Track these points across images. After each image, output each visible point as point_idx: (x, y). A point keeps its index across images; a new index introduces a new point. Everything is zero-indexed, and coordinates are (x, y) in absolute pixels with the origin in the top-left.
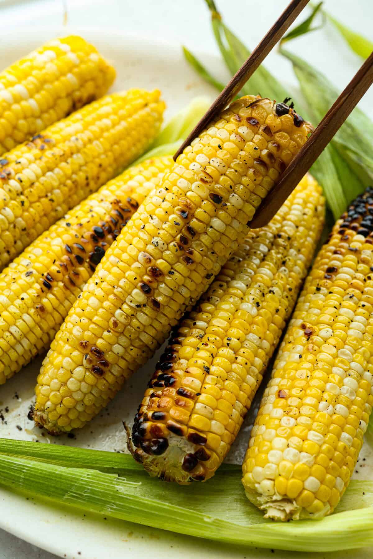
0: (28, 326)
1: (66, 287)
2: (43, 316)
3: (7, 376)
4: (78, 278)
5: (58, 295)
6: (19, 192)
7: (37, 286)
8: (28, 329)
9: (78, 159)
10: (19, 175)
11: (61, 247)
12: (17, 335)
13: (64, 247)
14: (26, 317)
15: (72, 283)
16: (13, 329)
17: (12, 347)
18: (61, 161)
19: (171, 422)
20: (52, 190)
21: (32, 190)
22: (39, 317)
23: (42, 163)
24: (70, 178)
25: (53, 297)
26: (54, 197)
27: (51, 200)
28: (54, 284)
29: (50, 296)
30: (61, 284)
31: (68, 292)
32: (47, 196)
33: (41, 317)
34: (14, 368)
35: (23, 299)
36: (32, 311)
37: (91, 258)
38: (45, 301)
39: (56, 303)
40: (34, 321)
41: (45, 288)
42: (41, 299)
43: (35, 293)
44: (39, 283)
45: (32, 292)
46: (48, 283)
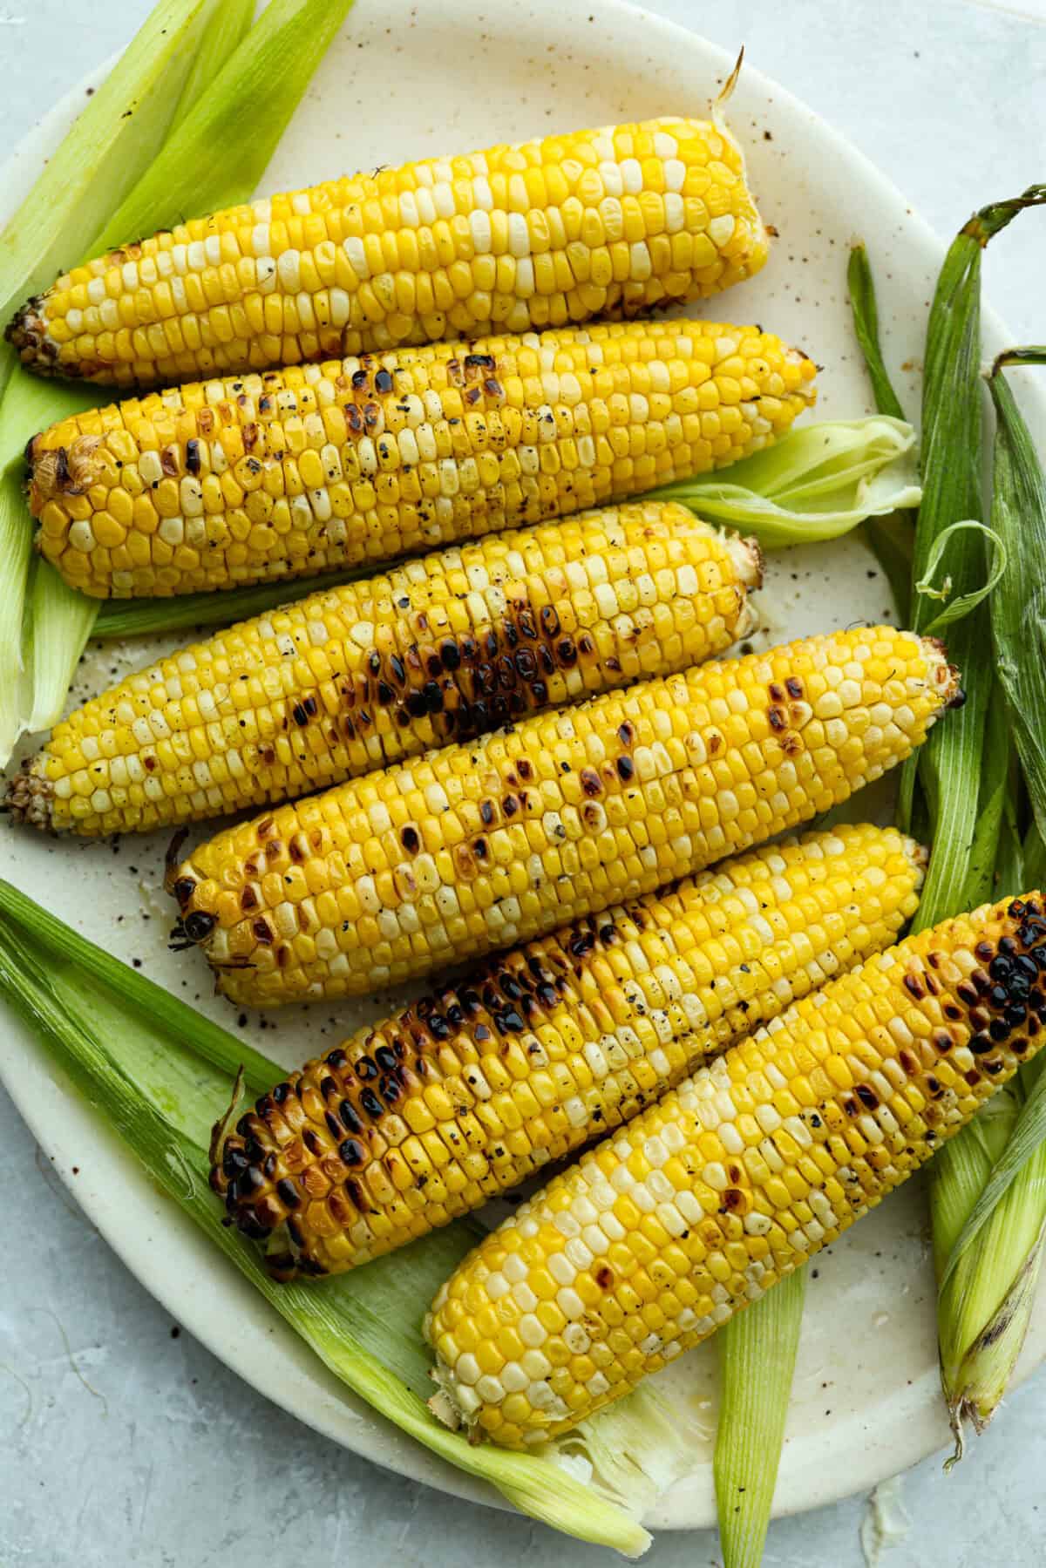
0: (230, 774)
1: (335, 733)
2: (267, 766)
4: (367, 725)
5: (313, 740)
6: (368, 473)
7: (281, 710)
8: (227, 778)
9: (529, 458)
10: (388, 439)
11: (364, 652)
12: (202, 780)
13: (369, 653)
14: (233, 757)
15: (351, 731)
16: (200, 769)
17: (188, 797)
18: (489, 448)
20: (437, 496)
21: (395, 480)
22: (258, 764)
23: (450, 434)
24: (488, 489)
25: (302, 739)
26: (431, 511)
27: (425, 516)
28: (317, 719)
29: (298, 739)
30: (328, 725)
32: (419, 504)
33: (261, 768)
35: (242, 723)
36: (250, 752)
37: (411, 700)
38: (282, 744)
39: (302, 751)
40: (246, 767)
41: (292, 720)
42: (277, 737)
43: (270, 720)
44: (287, 706)
45: (265, 716)
46: (303, 714)
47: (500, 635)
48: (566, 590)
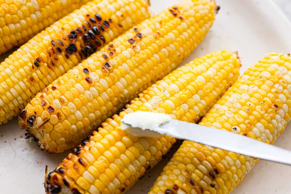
0: (22, 89)
1: (49, 67)
2: (32, 83)
3: (8, 119)
4: (57, 61)
5: (43, 71)
7: (30, 64)
8: (22, 90)
11: (49, 41)
12: (14, 94)
13: (50, 41)
14: (21, 83)
15: (53, 64)
16: (12, 90)
17: (11, 101)
19: (66, 177)
22: (29, 83)
25: (40, 72)
28: (42, 63)
29: (38, 72)
30: (46, 64)
31: (50, 70)
33: (31, 83)
34: (12, 114)
36: (25, 80)
37: (67, 50)
38: (34, 75)
39: (41, 76)
40: (26, 85)
41: (35, 66)
42: (32, 73)
43: (28, 68)
44: (32, 63)
45: (27, 68)
46: (37, 63)
47: (85, 25)
48: (99, 9)
